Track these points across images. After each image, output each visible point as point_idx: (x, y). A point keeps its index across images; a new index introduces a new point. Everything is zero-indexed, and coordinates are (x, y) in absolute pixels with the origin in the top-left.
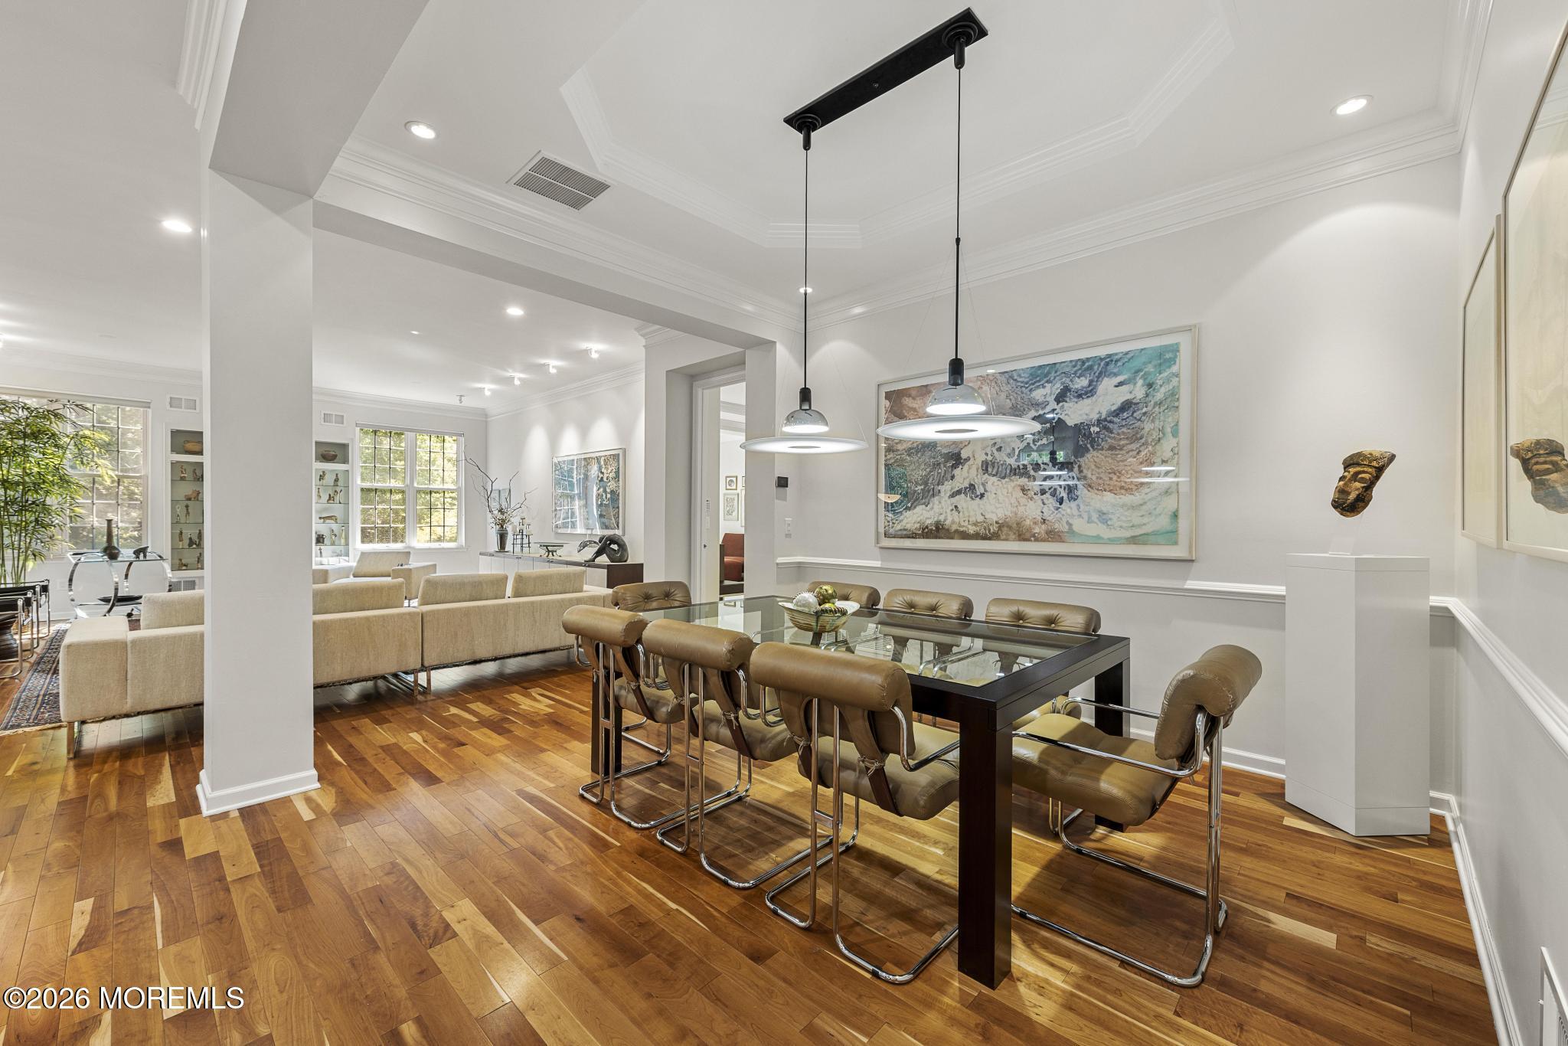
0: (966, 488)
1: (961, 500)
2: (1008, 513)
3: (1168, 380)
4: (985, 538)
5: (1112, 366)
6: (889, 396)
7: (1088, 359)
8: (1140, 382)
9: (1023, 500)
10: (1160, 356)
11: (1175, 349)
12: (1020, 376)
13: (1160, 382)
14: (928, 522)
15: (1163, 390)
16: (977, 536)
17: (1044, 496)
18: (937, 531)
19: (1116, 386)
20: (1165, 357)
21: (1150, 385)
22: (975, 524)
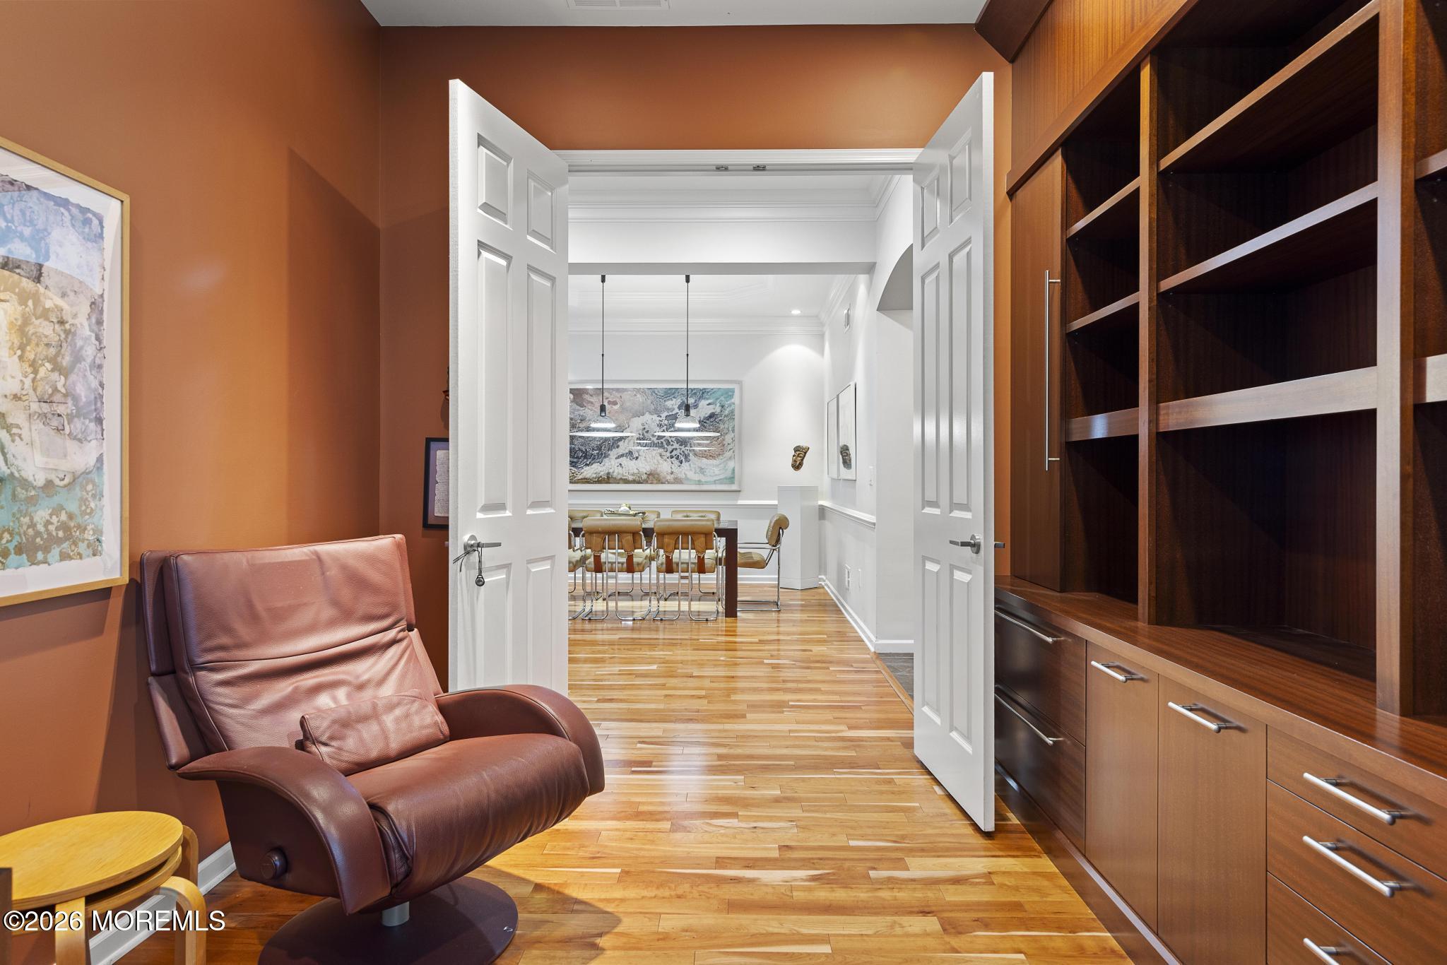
0: (627, 454)
1: (624, 460)
2: (652, 468)
3: (730, 405)
4: (639, 482)
5: (705, 394)
6: (572, 391)
7: (694, 389)
8: (718, 404)
9: (661, 461)
10: (727, 393)
11: (733, 391)
12: (658, 392)
13: (726, 406)
14: (602, 473)
15: (728, 410)
16: (634, 482)
17: (672, 460)
18: (608, 479)
19: (708, 405)
20: (729, 394)
21: (723, 407)
22: (633, 475)
